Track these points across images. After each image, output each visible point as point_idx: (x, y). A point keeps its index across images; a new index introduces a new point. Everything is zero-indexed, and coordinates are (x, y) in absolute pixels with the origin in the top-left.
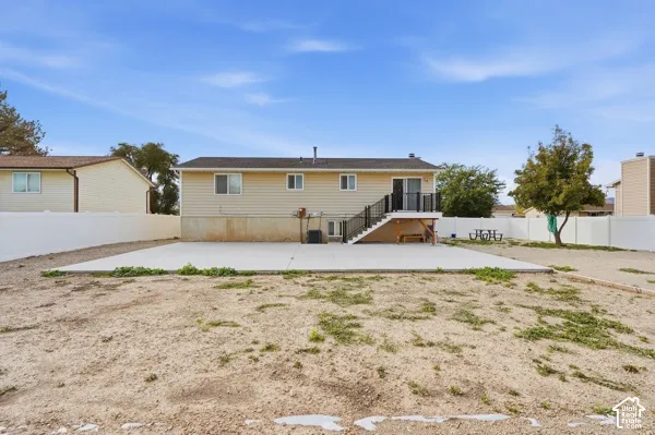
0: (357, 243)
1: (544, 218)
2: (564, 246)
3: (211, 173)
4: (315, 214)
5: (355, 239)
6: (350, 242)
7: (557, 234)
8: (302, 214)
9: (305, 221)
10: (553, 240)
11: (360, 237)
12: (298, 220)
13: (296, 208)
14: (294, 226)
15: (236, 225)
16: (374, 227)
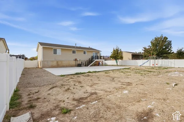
0: (90, 66)
1: (115, 61)
2: (118, 65)
3: (52, 48)
4: (79, 60)
5: (90, 65)
6: (89, 66)
7: (117, 63)
8: (76, 60)
9: (76, 62)
10: (116, 64)
11: (91, 65)
12: (75, 61)
13: (74, 58)
14: (74, 63)
15: (59, 63)
16: (93, 63)
